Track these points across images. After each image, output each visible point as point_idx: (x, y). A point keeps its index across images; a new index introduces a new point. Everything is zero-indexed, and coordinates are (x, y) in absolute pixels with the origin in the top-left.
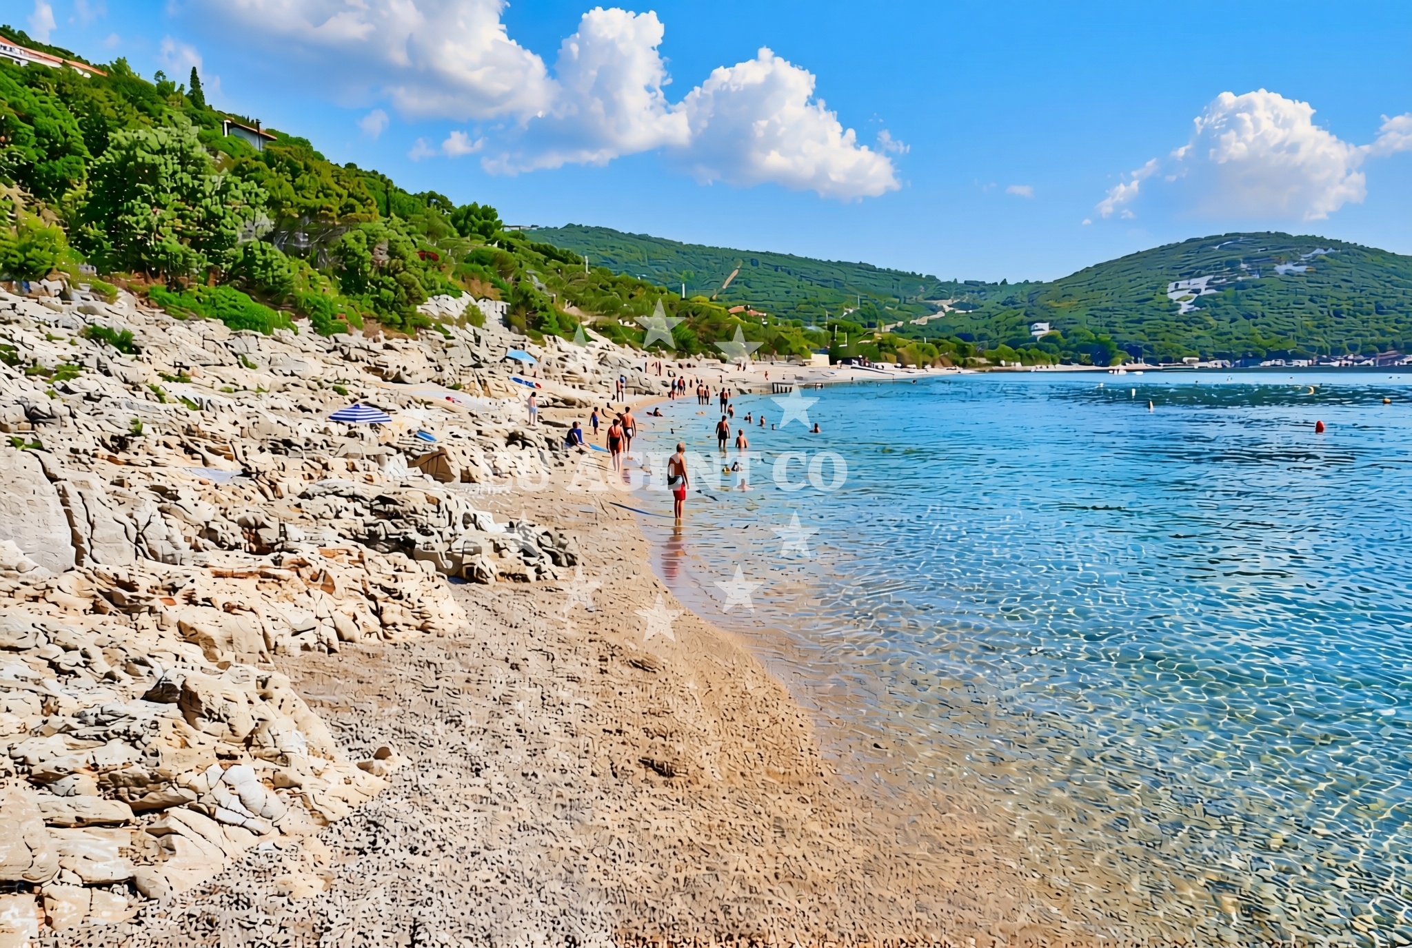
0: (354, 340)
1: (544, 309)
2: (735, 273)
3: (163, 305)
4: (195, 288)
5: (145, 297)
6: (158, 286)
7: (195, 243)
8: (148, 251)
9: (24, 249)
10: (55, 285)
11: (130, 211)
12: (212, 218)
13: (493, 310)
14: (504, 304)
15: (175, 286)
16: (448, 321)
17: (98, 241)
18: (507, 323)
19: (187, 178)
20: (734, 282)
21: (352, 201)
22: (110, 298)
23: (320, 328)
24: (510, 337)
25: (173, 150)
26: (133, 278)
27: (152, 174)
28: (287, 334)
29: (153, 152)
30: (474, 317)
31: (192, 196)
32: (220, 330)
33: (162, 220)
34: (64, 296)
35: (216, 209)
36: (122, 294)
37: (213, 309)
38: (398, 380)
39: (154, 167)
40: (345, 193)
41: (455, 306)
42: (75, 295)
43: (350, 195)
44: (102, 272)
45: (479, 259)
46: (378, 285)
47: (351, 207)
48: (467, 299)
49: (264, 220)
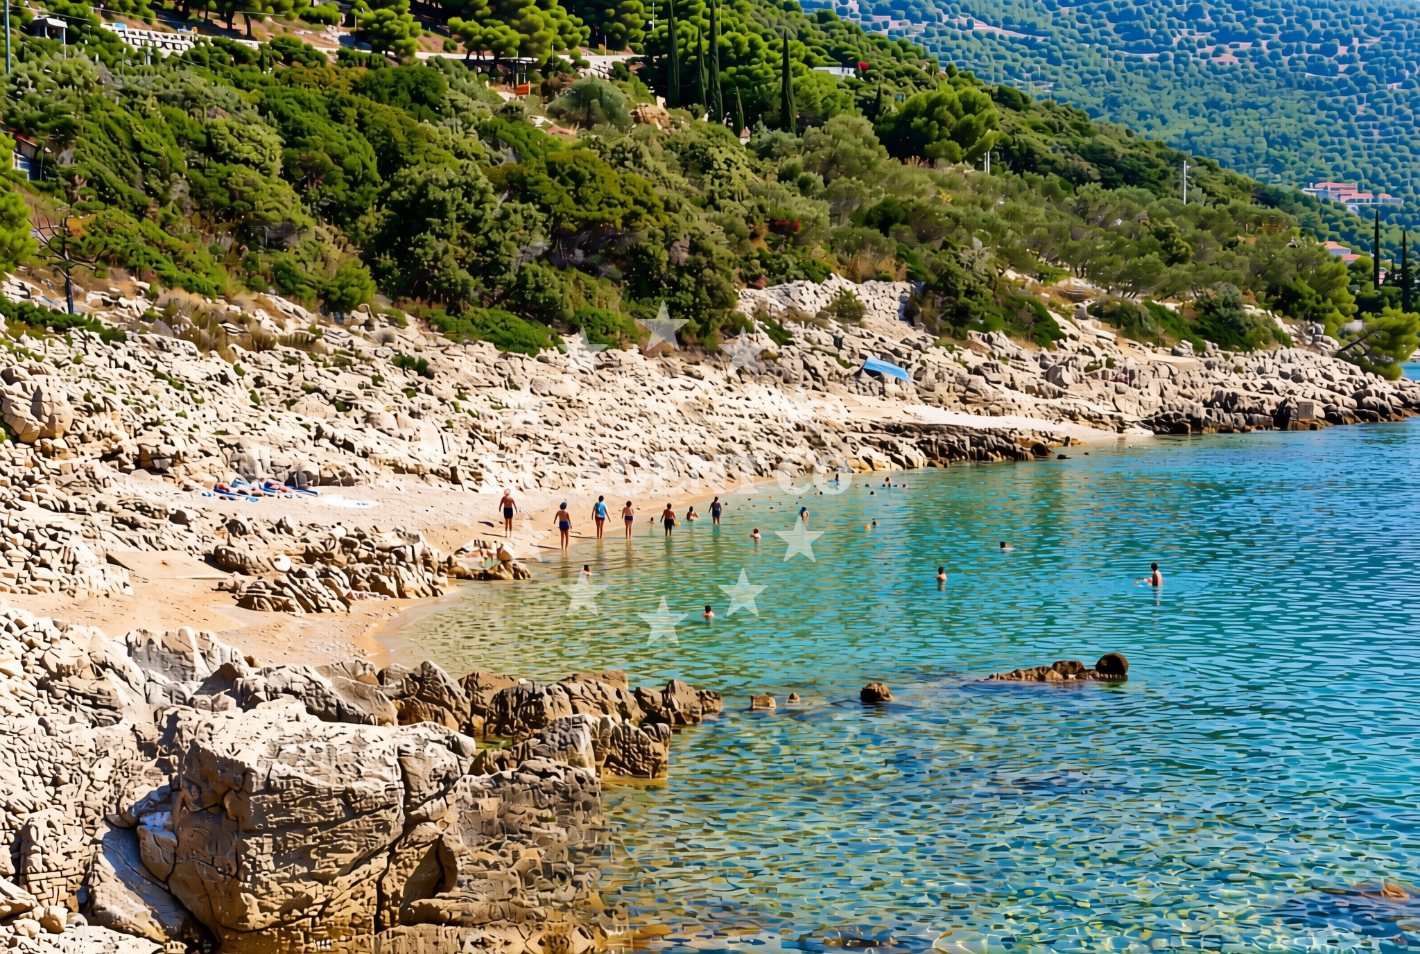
3: (443, 329)
4: (470, 311)
5: (428, 323)
6: (439, 311)
7: (474, 270)
8: (431, 279)
9: (341, 288)
10: (362, 317)
11: (418, 245)
12: (491, 245)
13: (886, 297)
14: (907, 286)
15: (453, 311)
16: (796, 316)
17: (389, 270)
18: (909, 314)
19: (470, 208)
21: (639, 208)
22: (402, 324)
23: (594, 344)
24: (899, 333)
25: (459, 185)
26: (417, 304)
27: (440, 209)
28: (552, 354)
29: (443, 188)
30: (848, 311)
31: (472, 224)
32: (490, 352)
33: (446, 252)
34: (368, 325)
35: (495, 236)
36: (409, 319)
37: (484, 332)
39: (442, 203)
40: (630, 200)
41: (812, 296)
42: (376, 324)
43: (636, 202)
44: (395, 302)
45: (884, 219)
46: (676, 286)
47: (636, 215)
48: (838, 282)
49: (540, 242)
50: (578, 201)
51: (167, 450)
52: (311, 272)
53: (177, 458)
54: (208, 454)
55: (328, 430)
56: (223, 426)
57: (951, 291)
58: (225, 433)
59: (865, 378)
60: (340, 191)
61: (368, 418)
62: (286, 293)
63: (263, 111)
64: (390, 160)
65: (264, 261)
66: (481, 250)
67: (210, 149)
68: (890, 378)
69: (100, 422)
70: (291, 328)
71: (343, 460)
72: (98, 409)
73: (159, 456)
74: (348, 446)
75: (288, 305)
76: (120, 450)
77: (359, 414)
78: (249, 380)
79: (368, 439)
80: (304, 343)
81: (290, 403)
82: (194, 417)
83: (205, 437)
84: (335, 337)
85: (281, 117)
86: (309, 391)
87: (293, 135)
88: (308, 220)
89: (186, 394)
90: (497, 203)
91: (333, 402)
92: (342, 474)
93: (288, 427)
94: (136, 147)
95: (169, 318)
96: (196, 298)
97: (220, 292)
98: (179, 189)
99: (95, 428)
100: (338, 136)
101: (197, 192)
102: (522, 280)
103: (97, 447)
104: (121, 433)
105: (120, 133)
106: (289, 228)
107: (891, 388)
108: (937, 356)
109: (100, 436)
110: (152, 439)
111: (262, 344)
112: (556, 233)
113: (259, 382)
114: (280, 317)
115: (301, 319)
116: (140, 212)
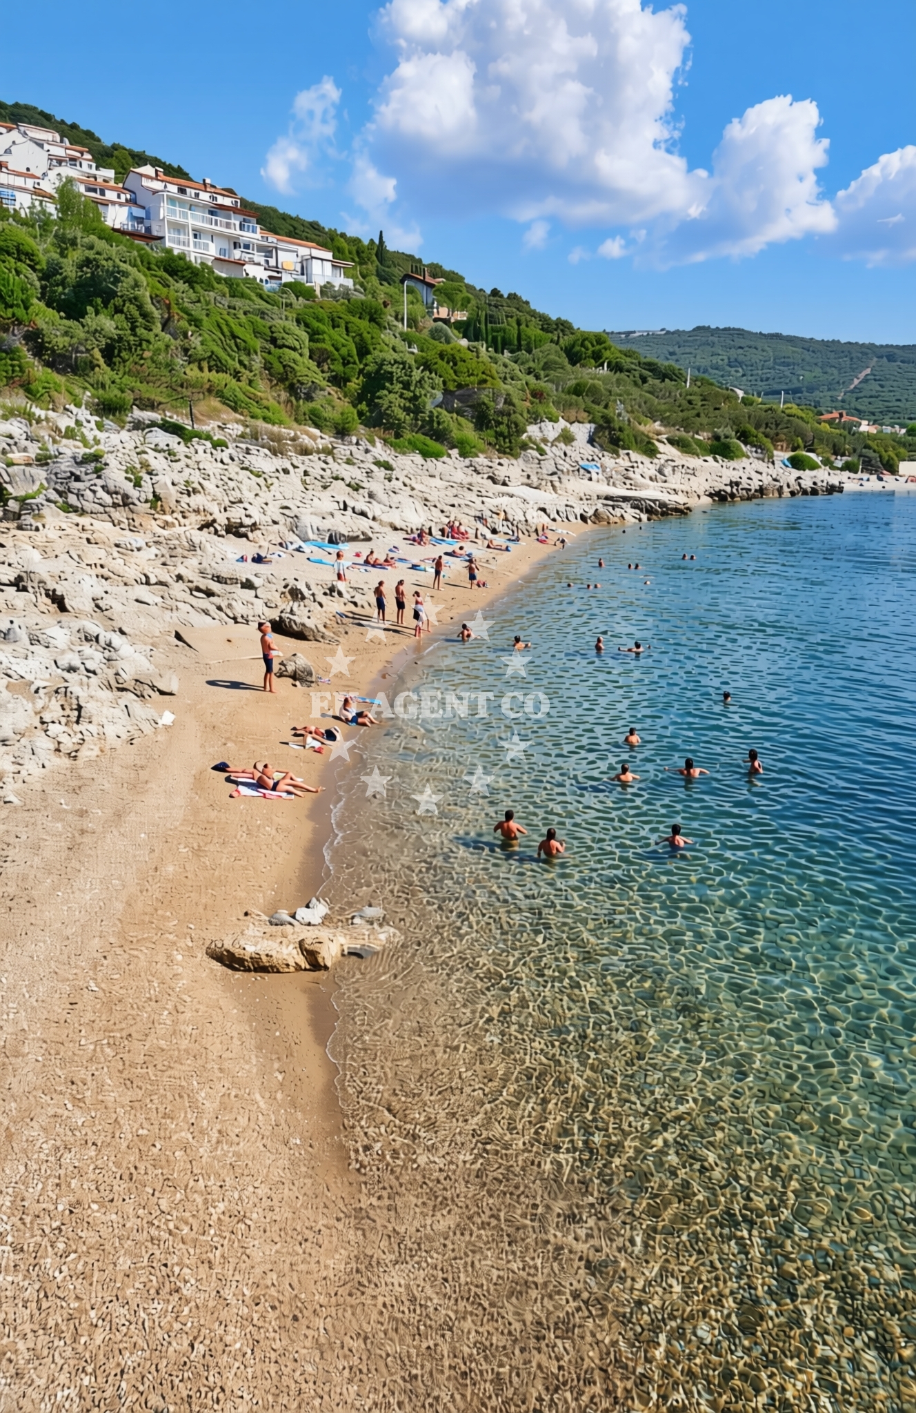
0: (481, 460)
1: (621, 430)
2: (868, 371)
3: (393, 445)
4: (407, 435)
5: (386, 441)
6: (391, 436)
8: (386, 417)
9: (343, 422)
10: (354, 439)
11: (379, 398)
12: (415, 398)
13: (582, 431)
14: (590, 426)
15: (398, 436)
16: (545, 441)
17: (366, 412)
18: (591, 441)
20: (865, 381)
22: (374, 442)
23: (463, 455)
24: (589, 450)
26: (380, 431)
27: (389, 377)
28: (445, 459)
29: (391, 365)
30: (567, 438)
31: (406, 386)
32: (418, 458)
34: (358, 443)
35: (417, 392)
36: (377, 439)
37: (414, 447)
38: (504, 484)
39: (391, 373)
40: (480, 373)
41: (551, 430)
42: (362, 442)
43: (484, 373)
44: (369, 430)
45: (577, 391)
46: (499, 423)
47: (485, 381)
48: (562, 423)
49: (439, 396)
50: (455, 372)
51: (247, 521)
52: (329, 413)
53: (254, 527)
54: (275, 523)
55: (350, 503)
56: (286, 503)
57: (611, 429)
58: (287, 508)
59: (582, 471)
60: (338, 367)
61: (371, 495)
62: (317, 426)
63: (298, 321)
64: (363, 351)
65: (305, 406)
66: (410, 400)
67: (273, 341)
68: (593, 471)
69: (197, 500)
70: (320, 444)
71: (363, 524)
72: (195, 491)
73: (241, 525)
74: (363, 514)
75: (317, 432)
76: (214, 521)
77: (365, 492)
78: (301, 471)
79: (375, 509)
80: (329, 452)
81: (325, 487)
82: (265, 496)
83: (274, 511)
84: (343, 450)
85: (307, 325)
86: (336, 478)
87: (314, 335)
88: (324, 383)
89: (261, 481)
90: (417, 374)
91: (349, 485)
92: (363, 533)
93: (325, 502)
94: (234, 337)
95: (255, 436)
96: (269, 426)
97: (281, 423)
98: (257, 362)
99: (194, 506)
100: (338, 335)
101: (268, 366)
102: (431, 416)
103: (195, 520)
104: (214, 508)
105: (225, 329)
106: (315, 387)
107: (594, 476)
108: (608, 460)
109: (197, 511)
110: (236, 514)
111: (305, 452)
112: (446, 392)
113: (306, 473)
114: (313, 438)
115: (325, 440)
116: (237, 375)
